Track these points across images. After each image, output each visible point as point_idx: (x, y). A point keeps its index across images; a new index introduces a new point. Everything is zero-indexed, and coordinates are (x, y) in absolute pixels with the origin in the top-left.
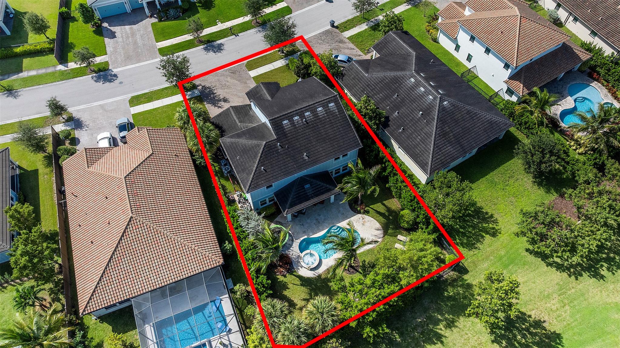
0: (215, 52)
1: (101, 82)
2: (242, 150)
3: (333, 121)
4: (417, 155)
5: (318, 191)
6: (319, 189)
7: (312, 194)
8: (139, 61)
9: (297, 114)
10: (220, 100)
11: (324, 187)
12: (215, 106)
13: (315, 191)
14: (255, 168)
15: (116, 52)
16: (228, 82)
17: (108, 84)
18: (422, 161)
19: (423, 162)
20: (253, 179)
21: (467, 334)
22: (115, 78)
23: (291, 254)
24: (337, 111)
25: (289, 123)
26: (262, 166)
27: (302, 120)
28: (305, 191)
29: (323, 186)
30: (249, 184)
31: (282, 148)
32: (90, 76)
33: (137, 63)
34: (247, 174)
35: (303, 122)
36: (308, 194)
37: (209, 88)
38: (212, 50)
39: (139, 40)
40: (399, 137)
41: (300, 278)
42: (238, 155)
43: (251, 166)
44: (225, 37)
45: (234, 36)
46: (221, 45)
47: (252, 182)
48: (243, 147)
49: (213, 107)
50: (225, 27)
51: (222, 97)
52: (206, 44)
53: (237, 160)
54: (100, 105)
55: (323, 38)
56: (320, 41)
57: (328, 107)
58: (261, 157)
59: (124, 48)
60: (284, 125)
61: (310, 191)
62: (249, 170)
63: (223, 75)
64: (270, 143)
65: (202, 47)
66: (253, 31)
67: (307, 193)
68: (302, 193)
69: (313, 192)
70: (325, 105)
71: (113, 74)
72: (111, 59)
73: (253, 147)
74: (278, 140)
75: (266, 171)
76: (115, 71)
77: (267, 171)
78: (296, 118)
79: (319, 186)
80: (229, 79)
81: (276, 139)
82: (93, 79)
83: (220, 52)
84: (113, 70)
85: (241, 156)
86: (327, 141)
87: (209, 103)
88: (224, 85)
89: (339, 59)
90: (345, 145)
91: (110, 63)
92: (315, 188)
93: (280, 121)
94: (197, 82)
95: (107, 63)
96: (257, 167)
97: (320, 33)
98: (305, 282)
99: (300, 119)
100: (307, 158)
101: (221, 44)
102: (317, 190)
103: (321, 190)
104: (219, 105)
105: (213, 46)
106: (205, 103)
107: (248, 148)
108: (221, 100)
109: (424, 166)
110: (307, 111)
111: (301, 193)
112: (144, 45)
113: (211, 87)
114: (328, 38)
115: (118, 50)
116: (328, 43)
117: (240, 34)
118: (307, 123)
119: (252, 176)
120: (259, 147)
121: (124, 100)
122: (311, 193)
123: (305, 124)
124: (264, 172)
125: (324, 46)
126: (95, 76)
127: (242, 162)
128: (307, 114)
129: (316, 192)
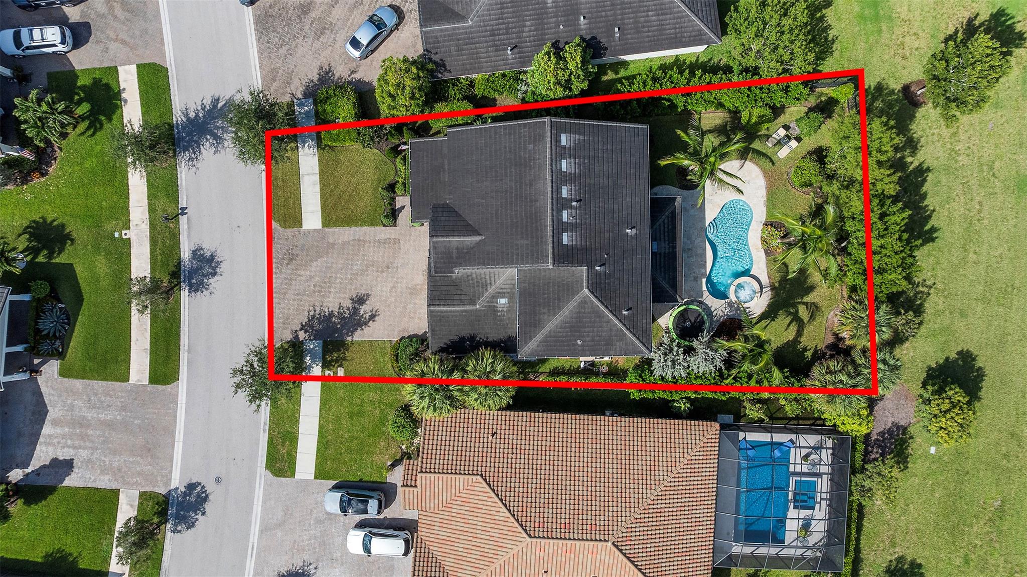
0: (214, 274)
1: (199, 517)
2: (571, 331)
3: (592, 154)
4: (676, 37)
5: (668, 232)
6: (666, 230)
7: (669, 244)
8: (170, 432)
9: (559, 212)
10: (355, 311)
11: (666, 221)
12: (366, 324)
13: (667, 238)
14: (620, 325)
15: (120, 470)
16: (311, 278)
17: (208, 506)
18: (690, 36)
19: (694, 36)
20: (634, 335)
21: (933, 134)
22: (199, 489)
23: (721, 314)
24: (577, 137)
25: (570, 234)
26: (621, 312)
27: (572, 207)
28: (660, 254)
29: (664, 222)
30: (640, 345)
31: (604, 264)
32: (169, 535)
33: (174, 437)
34: (621, 340)
35: (576, 208)
36: (667, 251)
37: (311, 319)
38: (204, 275)
39: (101, 416)
40: (626, 44)
41: (763, 317)
42: (576, 340)
43: (611, 330)
44: (175, 237)
45: (183, 220)
46: (197, 254)
47: (638, 339)
48: (565, 327)
49: (366, 330)
50: (146, 228)
51: (349, 304)
52: (179, 283)
53: (582, 345)
54: (262, 532)
55: (276, 40)
56: (283, 51)
57: (565, 148)
58: (607, 307)
59: (114, 452)
60: (570, 243)
61: (663, 245)
62: (616, 336)
63: (289, 282)
64: (590, 282)
65: (185, 294)
66: (184, 174)
67: (665, 253)
68: (662, 260)
69: (667, 242)
70: (560, 153)
71: (183, 490)
72: (136, 483)
73: (579, 312)
74: (590, 267)
75: (631, 309)
76: (177, 481)
77: (631, 306)
78: (565, 215)
79: (662, 228)
80: (305, 273)
81: (588, 269)
82: (179, 532)
83: (219, 263)
84: (172, 487)
85: (579, 338)
86: (620, 182)
87: (352, 332)
88: (318, 288)
89: (364, 41)
90: (637, 154)
91: (148, 489)
92: (662, 237)
93: (561, 248)
94: (283, 335)
95: (145, 497)
96: (620, 321)
97: (259, 40)
98: (770, 313)
99: (570, 211)
100: (634, 231)
101: (194, 253)
102: (666, 234)
103: (668, 228)
104: (367, 316)
105: (193, 272)
106: (349, 339)
107: (574, 320)
108: (354, 308)
109: (701, 39)
110: (559, 191)
111: (661, 262)
112: (123, 408)
113: (312, 313)
114: (279, 29)
115: (116, 464)
116: (295, 38)
117: (183, 203)
118: (580, 200)
119: (630, 335)
120: (586, 303)
121: (268, 485)
122: (667, 247)
123: (580, 207)
124: (630, 312)
125: (300, 51)
126: (175, 525)
127: (593, 341)
128: (565, 193)
129: (668, 236)
